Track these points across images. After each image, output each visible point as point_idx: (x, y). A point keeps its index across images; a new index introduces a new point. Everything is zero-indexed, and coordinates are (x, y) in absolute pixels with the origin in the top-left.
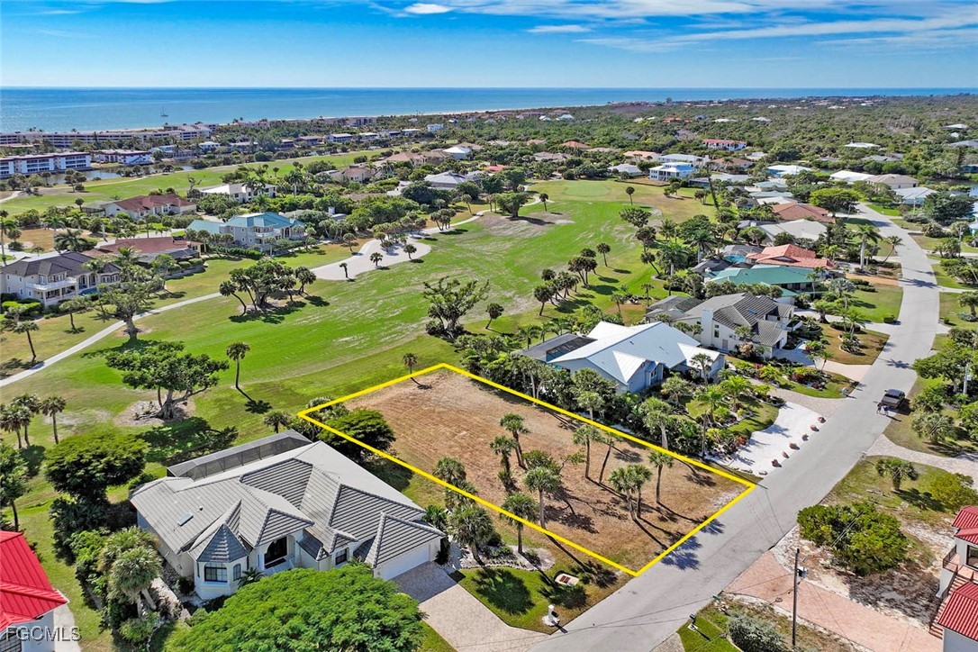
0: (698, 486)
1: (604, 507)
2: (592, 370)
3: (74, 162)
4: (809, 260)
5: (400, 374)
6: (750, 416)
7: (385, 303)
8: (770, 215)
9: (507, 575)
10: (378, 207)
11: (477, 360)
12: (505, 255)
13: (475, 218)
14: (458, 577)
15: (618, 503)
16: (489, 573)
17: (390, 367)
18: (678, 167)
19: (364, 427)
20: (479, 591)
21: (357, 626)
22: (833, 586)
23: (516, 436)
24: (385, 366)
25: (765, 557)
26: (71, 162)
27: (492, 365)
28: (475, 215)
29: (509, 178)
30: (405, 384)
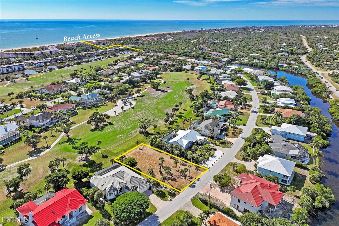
0: (197, 171)
1: (179, 177)
2: (177, 145)
3: (20, 67)
4: (230, 106)
5: (135, 146)
6: (209, 153)
7: (127, 123)
8: (223, 89)
9: (162, 191)
10: (121, 89)
11: (152, 142)
12: (155, 105)
13: (146, 90)
14: (153, 192)
15: (182, 175)
16: (158, 191)
17: (132, 144)
18: (202, 68)
19: (132, 162)
20: (157, 195)
21: (141, 201)
22: (218, 189)
23: (162, 162)
24: (131, 143)
25: (207, 185)
26: (19, 67)
27: (156, 144)
28: (146, 89)
29: (155, 74)
30: (136, 149)
